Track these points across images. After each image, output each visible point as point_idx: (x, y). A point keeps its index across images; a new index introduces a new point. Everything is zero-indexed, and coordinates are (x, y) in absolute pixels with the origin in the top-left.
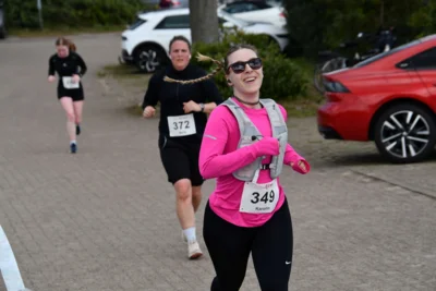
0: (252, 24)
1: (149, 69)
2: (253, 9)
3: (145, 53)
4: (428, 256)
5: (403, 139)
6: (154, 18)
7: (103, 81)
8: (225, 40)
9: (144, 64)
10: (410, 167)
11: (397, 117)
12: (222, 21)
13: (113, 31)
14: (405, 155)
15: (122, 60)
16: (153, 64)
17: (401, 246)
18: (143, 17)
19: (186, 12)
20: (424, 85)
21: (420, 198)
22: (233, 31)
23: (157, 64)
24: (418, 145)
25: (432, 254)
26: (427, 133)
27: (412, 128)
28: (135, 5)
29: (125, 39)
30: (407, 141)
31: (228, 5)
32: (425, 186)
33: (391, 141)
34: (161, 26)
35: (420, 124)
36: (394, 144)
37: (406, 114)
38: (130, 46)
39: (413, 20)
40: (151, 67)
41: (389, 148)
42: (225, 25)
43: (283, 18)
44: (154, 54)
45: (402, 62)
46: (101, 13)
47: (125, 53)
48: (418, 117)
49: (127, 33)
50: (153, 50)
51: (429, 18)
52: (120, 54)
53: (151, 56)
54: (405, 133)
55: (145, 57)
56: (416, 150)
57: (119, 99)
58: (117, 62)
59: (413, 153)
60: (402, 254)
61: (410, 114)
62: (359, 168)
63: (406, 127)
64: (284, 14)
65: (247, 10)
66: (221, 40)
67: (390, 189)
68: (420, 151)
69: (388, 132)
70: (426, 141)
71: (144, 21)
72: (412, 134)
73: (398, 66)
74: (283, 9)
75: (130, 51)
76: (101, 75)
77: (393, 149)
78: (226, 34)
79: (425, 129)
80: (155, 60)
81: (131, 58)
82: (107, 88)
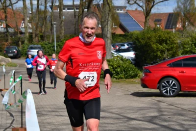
5: (168, 89)
10: (170, 98)
11: (167, 82)
14: (169, 94)
24: (173, 91)
26: (176, 87)
30: (170, 90)
31: (116, 50)
33: (164, 90)
35: (174, 84)
37: (170, 81)
41: (164, 92)
45: (169, 64)
48: (174, 82)
54: (169, 87)
59: (172, 94)
62: (154, 98)
63: (170, 85)
64: (135, 54)
67: (163, 104)
68: (174, 94)
69: (164, 87)
70: (176, 90)
72: (172, 87)
77: (165, 92)
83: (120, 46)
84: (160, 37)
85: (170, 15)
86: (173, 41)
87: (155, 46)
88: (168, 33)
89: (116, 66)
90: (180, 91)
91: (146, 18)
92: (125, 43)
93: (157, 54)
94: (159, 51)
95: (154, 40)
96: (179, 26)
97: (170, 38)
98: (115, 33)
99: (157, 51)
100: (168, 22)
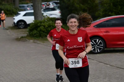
0: (51, 15)
1: (21, 27)
2: (51, 11)
3: (20, 23)
4: (105, 80)
5: (96, 47)
6: (23, 13)
7: (8, 31)
8: (44, 19)
9: (20, 26)
10: (98, 55)
11: (94, 41)
12: (43, 14)
13: (11, 17)
14: (96, 52)
15: (14, 25)
16: (23, 26)
17: (97, 77)
18: (19, 13)
19: (33, 11)
20: (101, 32)
21: (101, 64)
22: (46, 17)
23: (24, 26)
24: (100, 49)
25: (106, 79)
26: (102, 45)
27: (98, 44)
28: (17, 9)
29: (14, 19)
30: (97, 48)
31: (44, 9)
32: (102, 60)
34: (25, 15)
35: (100, 43)
36: (93, 48)
37: (97, 40)
39: (96, 14)
40: (22, 27)
42: (44, 15)
43: (60, 13)
44: (23, 23)
45: (95, 26)
46: (7, 12)
47: (14, 23)
48: (100, 41)
49: (15, 17)
50: (23, 22)
51: (101, 13)
52: (13, 23)
53: (22, 24)
54: (96, 45)
55: (20, 24)
56: (99, 50)
57: (13, 36)
58: (12, 26)
59: (99, 51)
60: (98, 80)
61: (98, 40)
63: (97, 43)
65: (49, 11)
66: (43, 19)
67: (93, 61)
68: (101, 50)
70: (102, 48)
71: (20, 14)
72: (98, 46)
73: (94, 27)
74: (60, 11)
75: (16, 22)
76: (7, 29)
77: (93, 50)
78: (44, 18)
79: (102, 44)
80: (23, 25)
81: (16, 25)
82: (9, 33)
83: (46, 5)
89: (47, 26)
90: (106, 48)
92: (49, 2)
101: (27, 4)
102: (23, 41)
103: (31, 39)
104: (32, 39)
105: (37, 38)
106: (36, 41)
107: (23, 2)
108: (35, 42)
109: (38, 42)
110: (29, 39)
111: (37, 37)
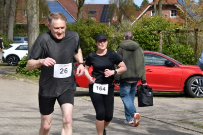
1: (12, 64)
6: (15, 45)
9: (10, 62)
15: (2, 61)
23: (15, 63)
29: (3, 52)
34: (18, 49)
38: (5, 56)
44: (15, 59)
47: (3, 58)
49: (5, 51)
50: (14, 57)
55: (11, 60)
71: (11, 46)
75: (5, 57)
80: (15, 61)
81: (5, 60)
84: (93, 30)
85: (105, 6)
86: (107, 35)
87: (88, 40)
88: (102, 27)
91: (79, 9)
93: (90, 50)
94: (93, 46)
95: (87, 33)
96: (115, 19)
97: (104, 32)
98: (44, 25)
99: (91, 46)
100: (103, 14)
101: (25, 36)
102: (11, 80)
103: (21, 78)
104: (23, 78)
105: (29, 77)
106: (27, 80)
107: (20, 34)
108: (26, 82)
109: (30, 81)
110: (19, 78)
111: (29, 75)
